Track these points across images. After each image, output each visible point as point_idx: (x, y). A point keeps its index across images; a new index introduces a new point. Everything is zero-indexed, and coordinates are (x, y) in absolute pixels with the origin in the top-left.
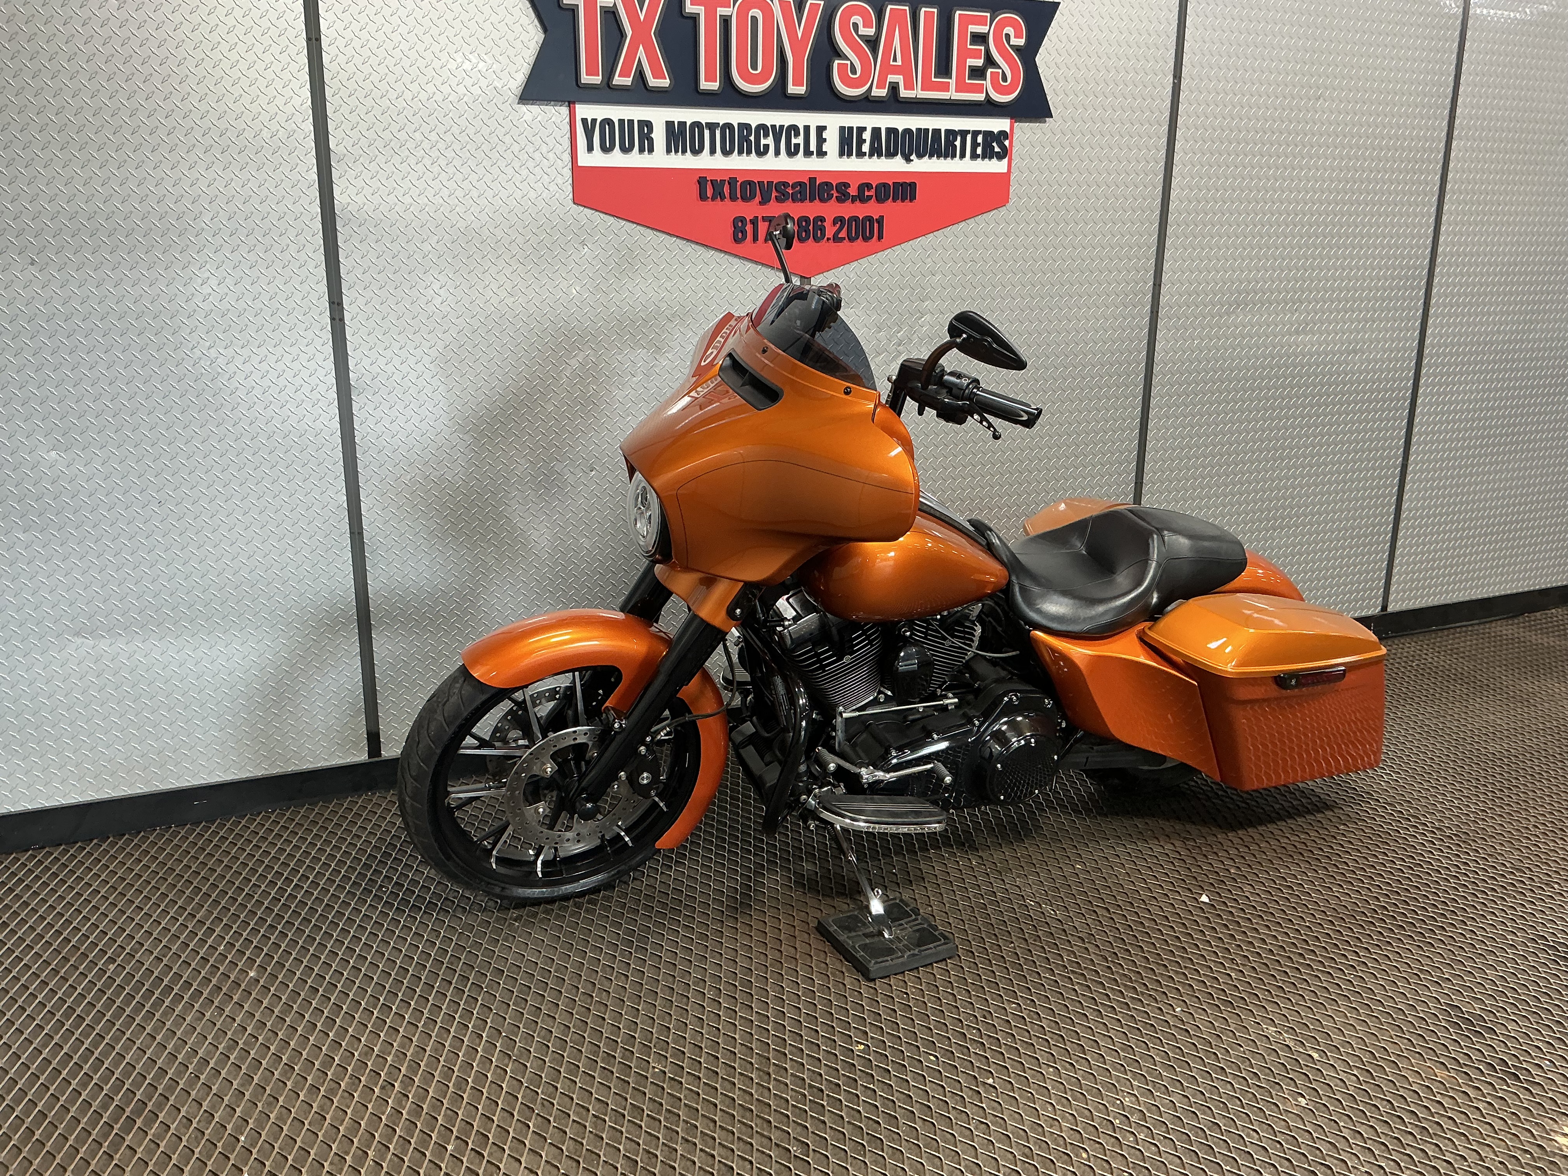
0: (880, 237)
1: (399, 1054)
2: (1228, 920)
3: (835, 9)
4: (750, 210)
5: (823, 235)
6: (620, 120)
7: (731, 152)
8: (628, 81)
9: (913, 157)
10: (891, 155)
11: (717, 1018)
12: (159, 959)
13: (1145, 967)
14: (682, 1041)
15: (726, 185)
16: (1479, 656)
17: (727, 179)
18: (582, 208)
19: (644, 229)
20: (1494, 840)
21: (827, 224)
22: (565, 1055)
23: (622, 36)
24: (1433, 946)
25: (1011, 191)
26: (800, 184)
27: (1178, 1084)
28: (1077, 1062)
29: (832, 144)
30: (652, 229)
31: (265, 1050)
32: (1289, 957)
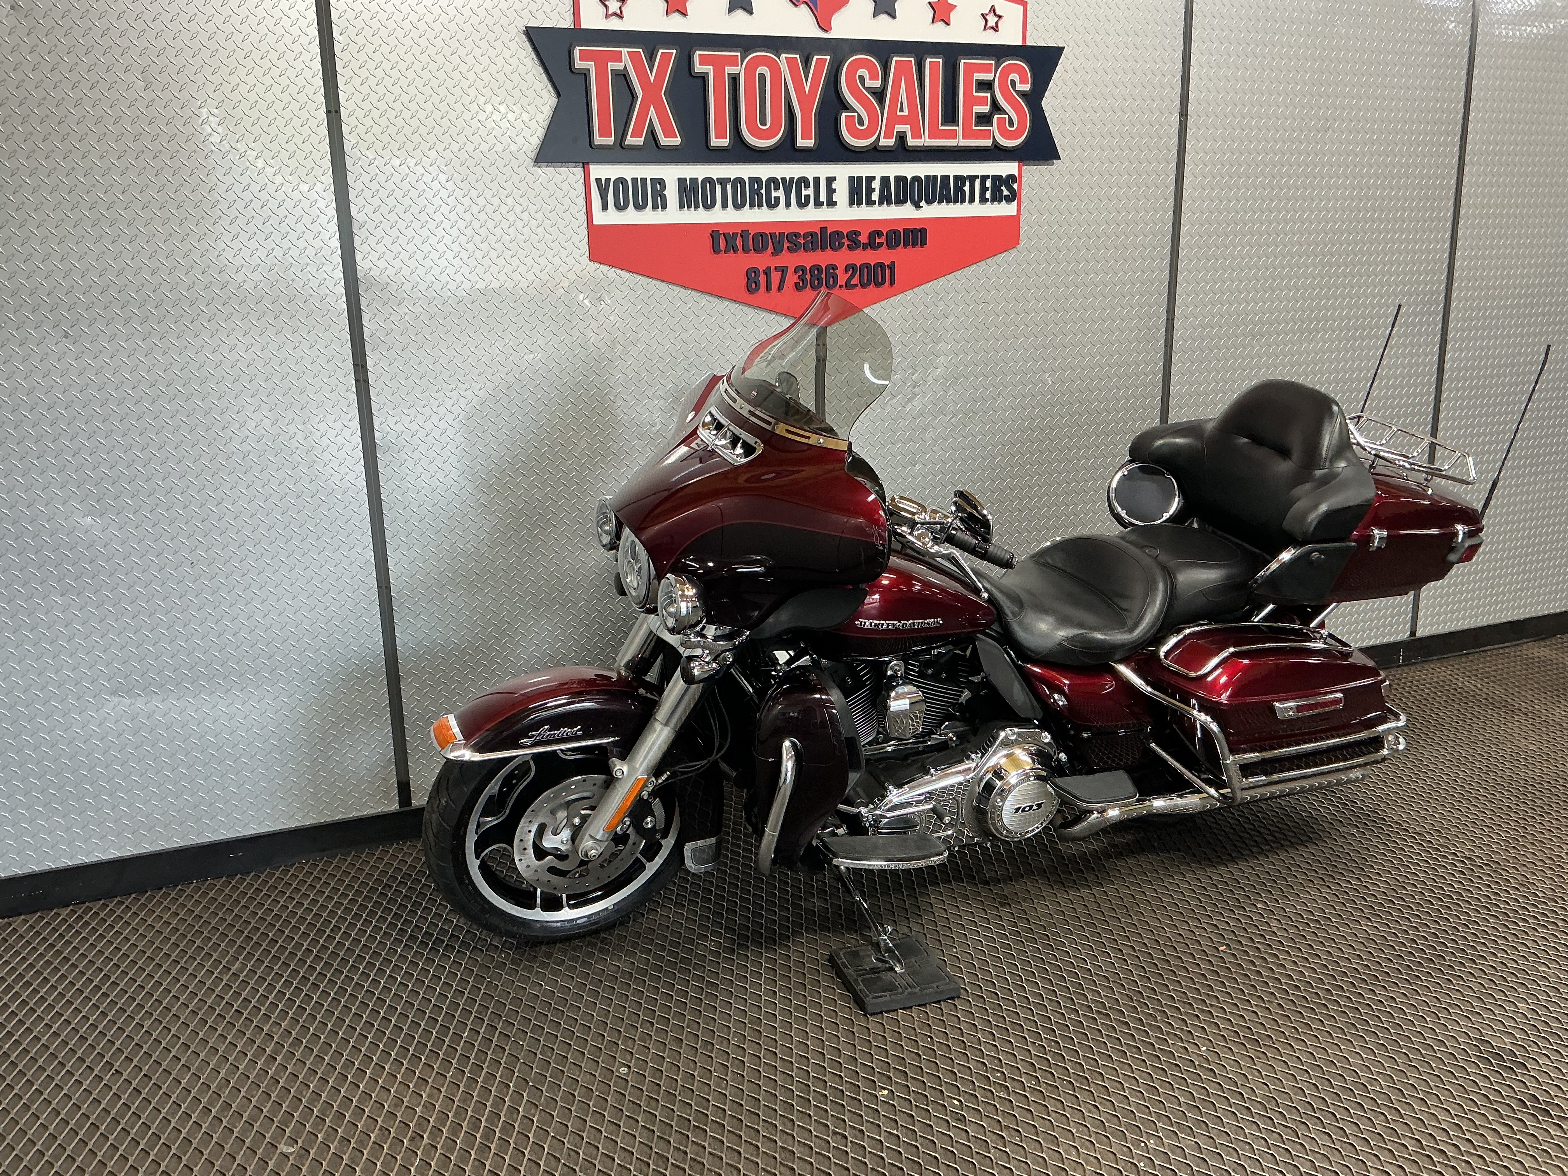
0: (892, 283)
1: (428, 1105)
2: (1254, 956)
3: (841, 62)
4: (763, 261)
5: (835, 282)
6: (633, 179)
7: (743, 205)
8: (640, 141)
9: (923, 203)
10: (900, 202)
11: (742, 1064)
12: (194, 1012)
13: (1171, 1006)
14: (706, 1088)
15: (739, 239)
16: (1511, 680)
17: (739, 232)
18: (597, 265)
19: (659, 283)
20: (1525, 869)
21: (840, 272)
22: (591, 1104)
23: (633, 98)
24: (1463, 979)
25: (1021, 233)
26: (812, 234)
27: (1204, 1126)
28: (1101, 1104)
29: (842, 194)
30: (667, 282)
31: (299, 1102)
32: (1316, 993)
